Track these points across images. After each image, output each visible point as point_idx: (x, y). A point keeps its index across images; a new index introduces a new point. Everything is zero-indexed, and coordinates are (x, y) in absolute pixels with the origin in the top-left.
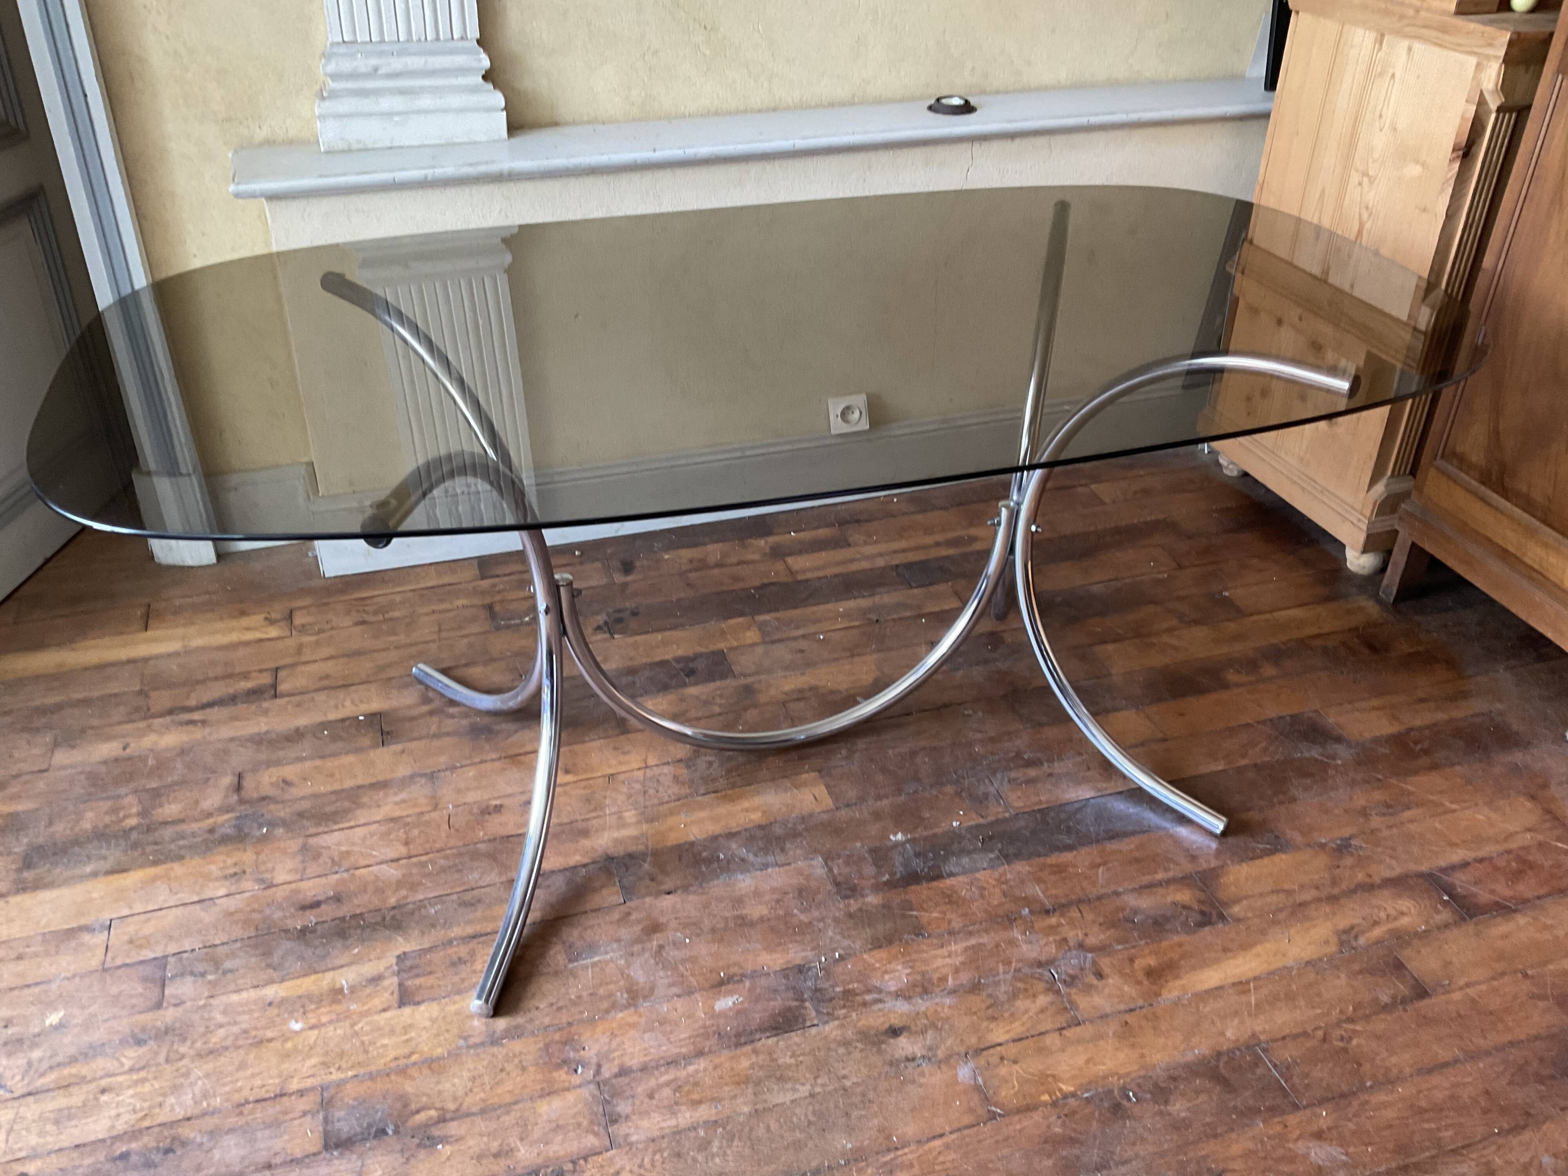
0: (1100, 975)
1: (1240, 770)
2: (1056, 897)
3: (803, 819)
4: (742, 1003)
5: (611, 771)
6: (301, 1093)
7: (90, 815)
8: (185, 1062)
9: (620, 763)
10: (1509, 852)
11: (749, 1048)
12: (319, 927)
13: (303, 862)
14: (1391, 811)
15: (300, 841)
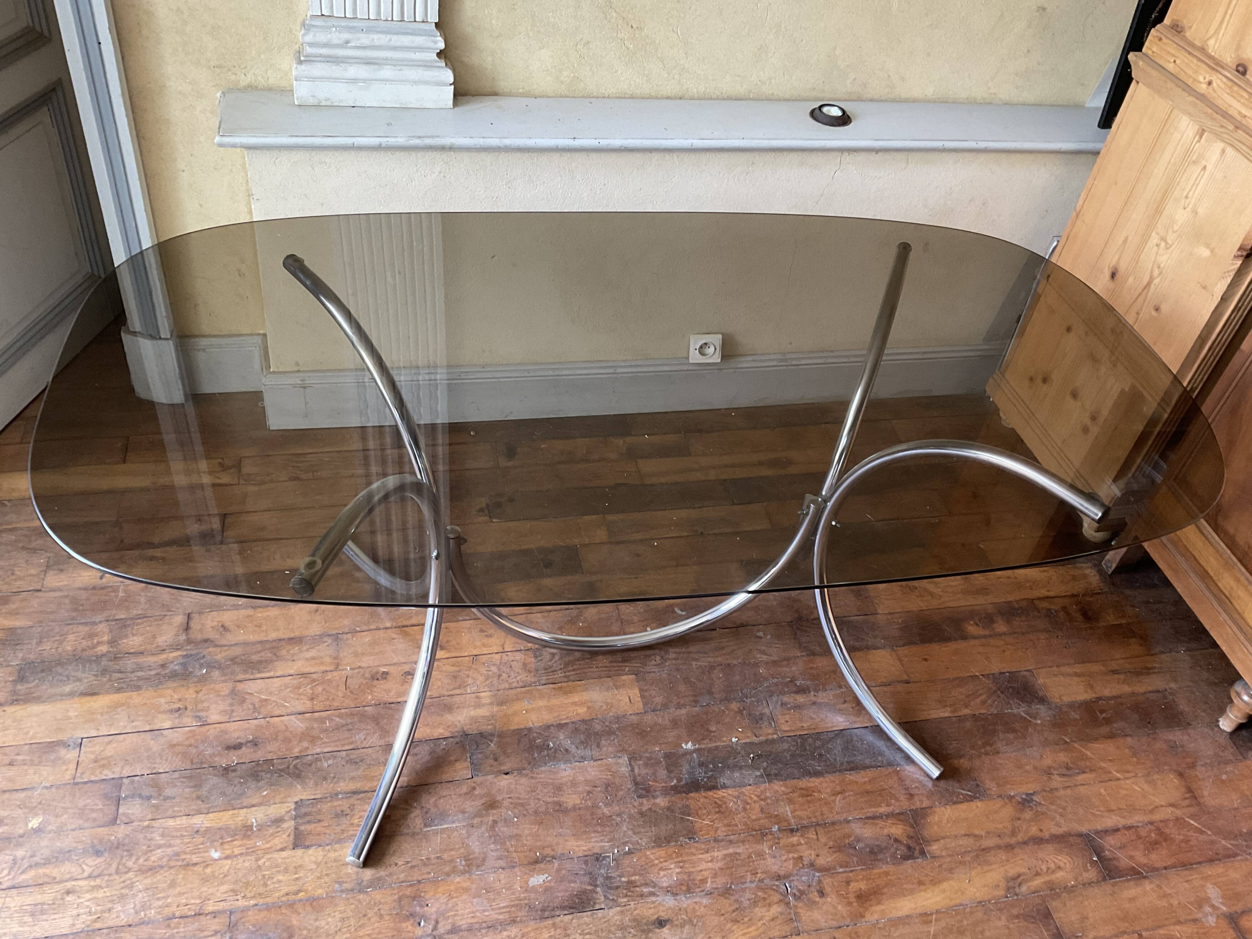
0: (822, 893)
1: (962, 719)
2: (801, 818)
3: (618, 719)
4: (550, 881)
5: (475, 653)
6: (215, 914)
7: (71, 637)
8: (131, 875)
9: (484, 645)
10: (1151, 823)
11: (550, 922)
12: (239, 767)
13: (231, 705)
14: (1068, 773)
15: (230, 685)
